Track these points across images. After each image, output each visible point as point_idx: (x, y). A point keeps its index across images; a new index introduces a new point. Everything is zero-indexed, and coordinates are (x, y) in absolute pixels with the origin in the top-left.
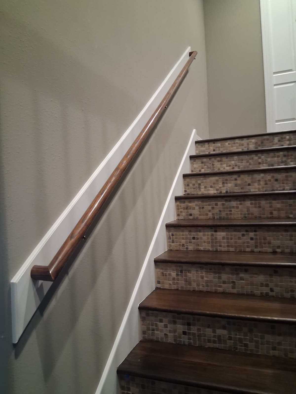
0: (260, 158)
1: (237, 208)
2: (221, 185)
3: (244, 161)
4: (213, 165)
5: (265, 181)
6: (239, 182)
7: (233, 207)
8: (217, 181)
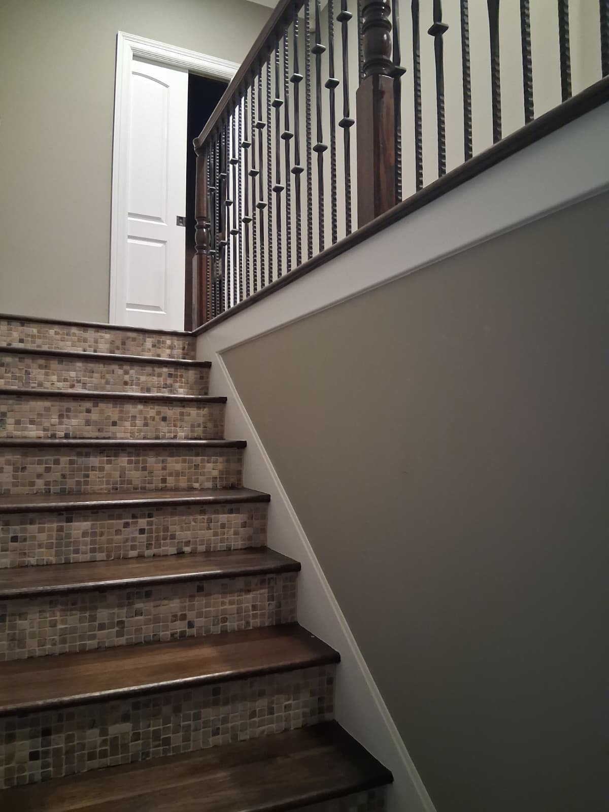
0: (126, 373)
1: (102, 469)
2: (55, 420)
3: (95, 375)
4: (27, 373)
5: (145, 418)
6: (94, 416)
7: (93, 468)
8: (47, 409)
